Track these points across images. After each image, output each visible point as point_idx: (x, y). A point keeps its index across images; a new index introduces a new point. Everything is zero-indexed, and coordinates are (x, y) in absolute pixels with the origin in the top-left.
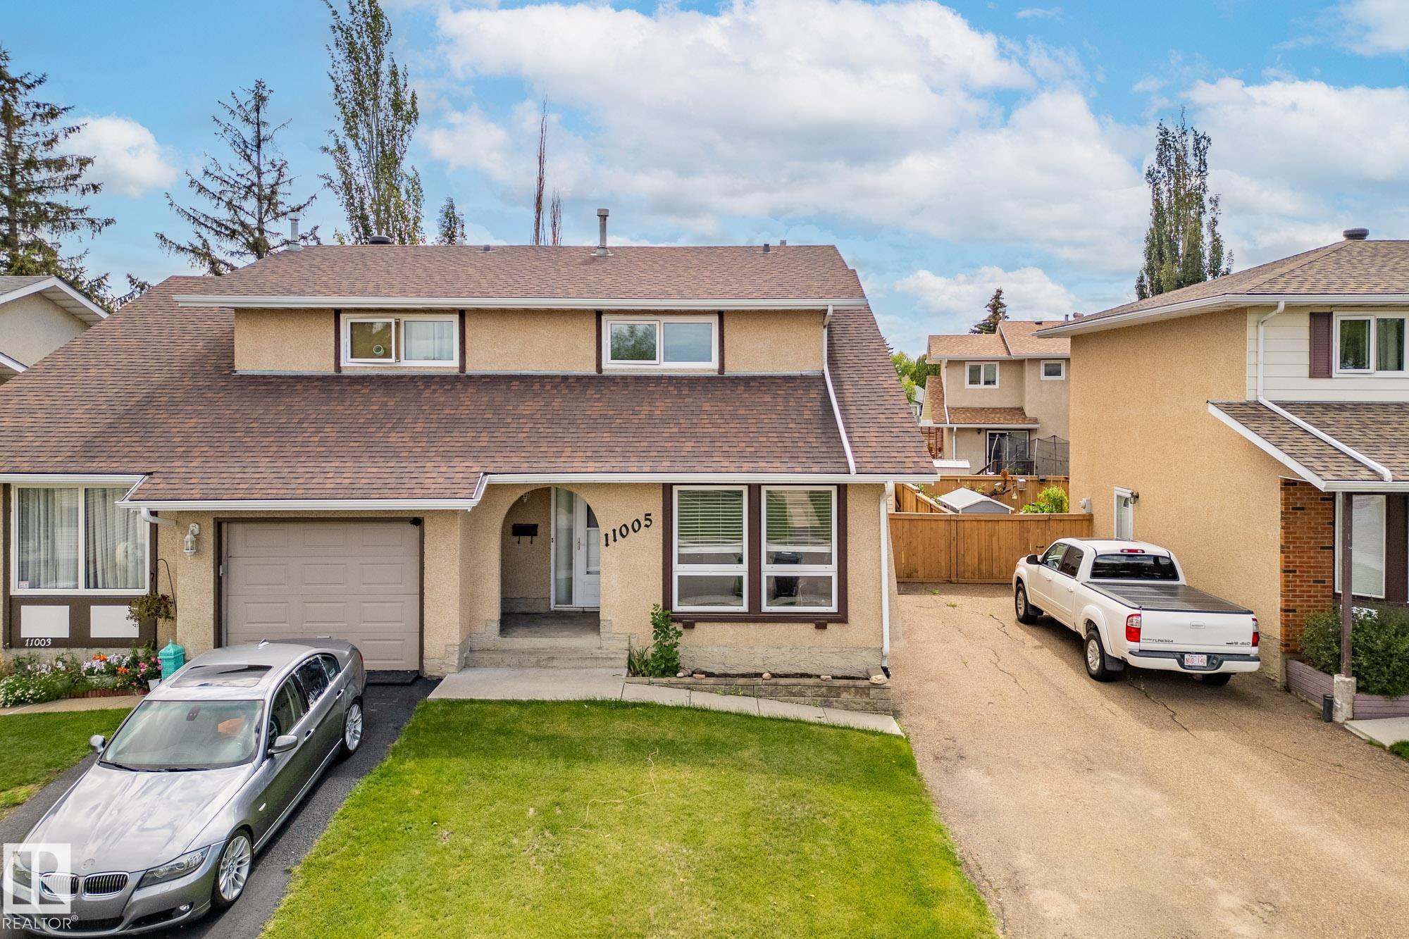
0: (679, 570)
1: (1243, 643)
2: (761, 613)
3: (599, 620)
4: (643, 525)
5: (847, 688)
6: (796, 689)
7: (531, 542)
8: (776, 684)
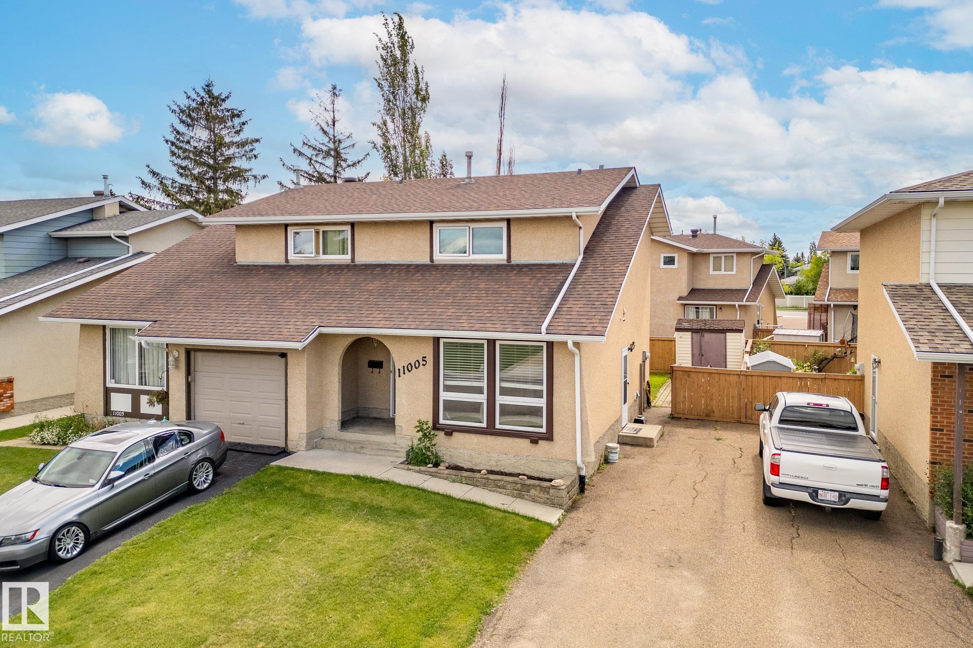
0: (444, 396)
1: (872, 486)
2: (495, 428)
3: (395, 426)
4: (421, 364)
5: (534, 486)
6: (500, 483)
7: (379, 373)
8: (488, 479)
